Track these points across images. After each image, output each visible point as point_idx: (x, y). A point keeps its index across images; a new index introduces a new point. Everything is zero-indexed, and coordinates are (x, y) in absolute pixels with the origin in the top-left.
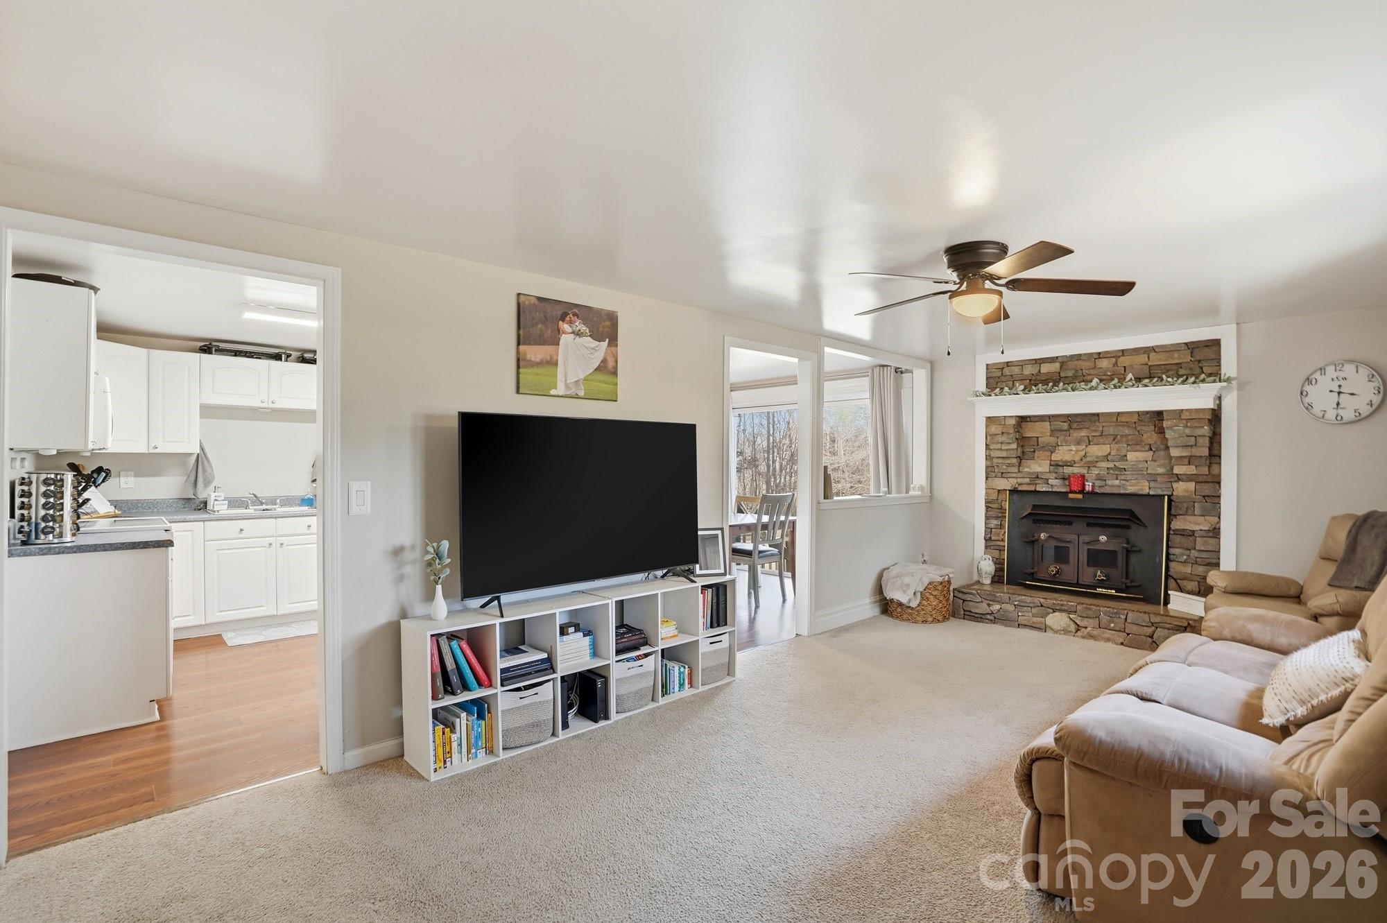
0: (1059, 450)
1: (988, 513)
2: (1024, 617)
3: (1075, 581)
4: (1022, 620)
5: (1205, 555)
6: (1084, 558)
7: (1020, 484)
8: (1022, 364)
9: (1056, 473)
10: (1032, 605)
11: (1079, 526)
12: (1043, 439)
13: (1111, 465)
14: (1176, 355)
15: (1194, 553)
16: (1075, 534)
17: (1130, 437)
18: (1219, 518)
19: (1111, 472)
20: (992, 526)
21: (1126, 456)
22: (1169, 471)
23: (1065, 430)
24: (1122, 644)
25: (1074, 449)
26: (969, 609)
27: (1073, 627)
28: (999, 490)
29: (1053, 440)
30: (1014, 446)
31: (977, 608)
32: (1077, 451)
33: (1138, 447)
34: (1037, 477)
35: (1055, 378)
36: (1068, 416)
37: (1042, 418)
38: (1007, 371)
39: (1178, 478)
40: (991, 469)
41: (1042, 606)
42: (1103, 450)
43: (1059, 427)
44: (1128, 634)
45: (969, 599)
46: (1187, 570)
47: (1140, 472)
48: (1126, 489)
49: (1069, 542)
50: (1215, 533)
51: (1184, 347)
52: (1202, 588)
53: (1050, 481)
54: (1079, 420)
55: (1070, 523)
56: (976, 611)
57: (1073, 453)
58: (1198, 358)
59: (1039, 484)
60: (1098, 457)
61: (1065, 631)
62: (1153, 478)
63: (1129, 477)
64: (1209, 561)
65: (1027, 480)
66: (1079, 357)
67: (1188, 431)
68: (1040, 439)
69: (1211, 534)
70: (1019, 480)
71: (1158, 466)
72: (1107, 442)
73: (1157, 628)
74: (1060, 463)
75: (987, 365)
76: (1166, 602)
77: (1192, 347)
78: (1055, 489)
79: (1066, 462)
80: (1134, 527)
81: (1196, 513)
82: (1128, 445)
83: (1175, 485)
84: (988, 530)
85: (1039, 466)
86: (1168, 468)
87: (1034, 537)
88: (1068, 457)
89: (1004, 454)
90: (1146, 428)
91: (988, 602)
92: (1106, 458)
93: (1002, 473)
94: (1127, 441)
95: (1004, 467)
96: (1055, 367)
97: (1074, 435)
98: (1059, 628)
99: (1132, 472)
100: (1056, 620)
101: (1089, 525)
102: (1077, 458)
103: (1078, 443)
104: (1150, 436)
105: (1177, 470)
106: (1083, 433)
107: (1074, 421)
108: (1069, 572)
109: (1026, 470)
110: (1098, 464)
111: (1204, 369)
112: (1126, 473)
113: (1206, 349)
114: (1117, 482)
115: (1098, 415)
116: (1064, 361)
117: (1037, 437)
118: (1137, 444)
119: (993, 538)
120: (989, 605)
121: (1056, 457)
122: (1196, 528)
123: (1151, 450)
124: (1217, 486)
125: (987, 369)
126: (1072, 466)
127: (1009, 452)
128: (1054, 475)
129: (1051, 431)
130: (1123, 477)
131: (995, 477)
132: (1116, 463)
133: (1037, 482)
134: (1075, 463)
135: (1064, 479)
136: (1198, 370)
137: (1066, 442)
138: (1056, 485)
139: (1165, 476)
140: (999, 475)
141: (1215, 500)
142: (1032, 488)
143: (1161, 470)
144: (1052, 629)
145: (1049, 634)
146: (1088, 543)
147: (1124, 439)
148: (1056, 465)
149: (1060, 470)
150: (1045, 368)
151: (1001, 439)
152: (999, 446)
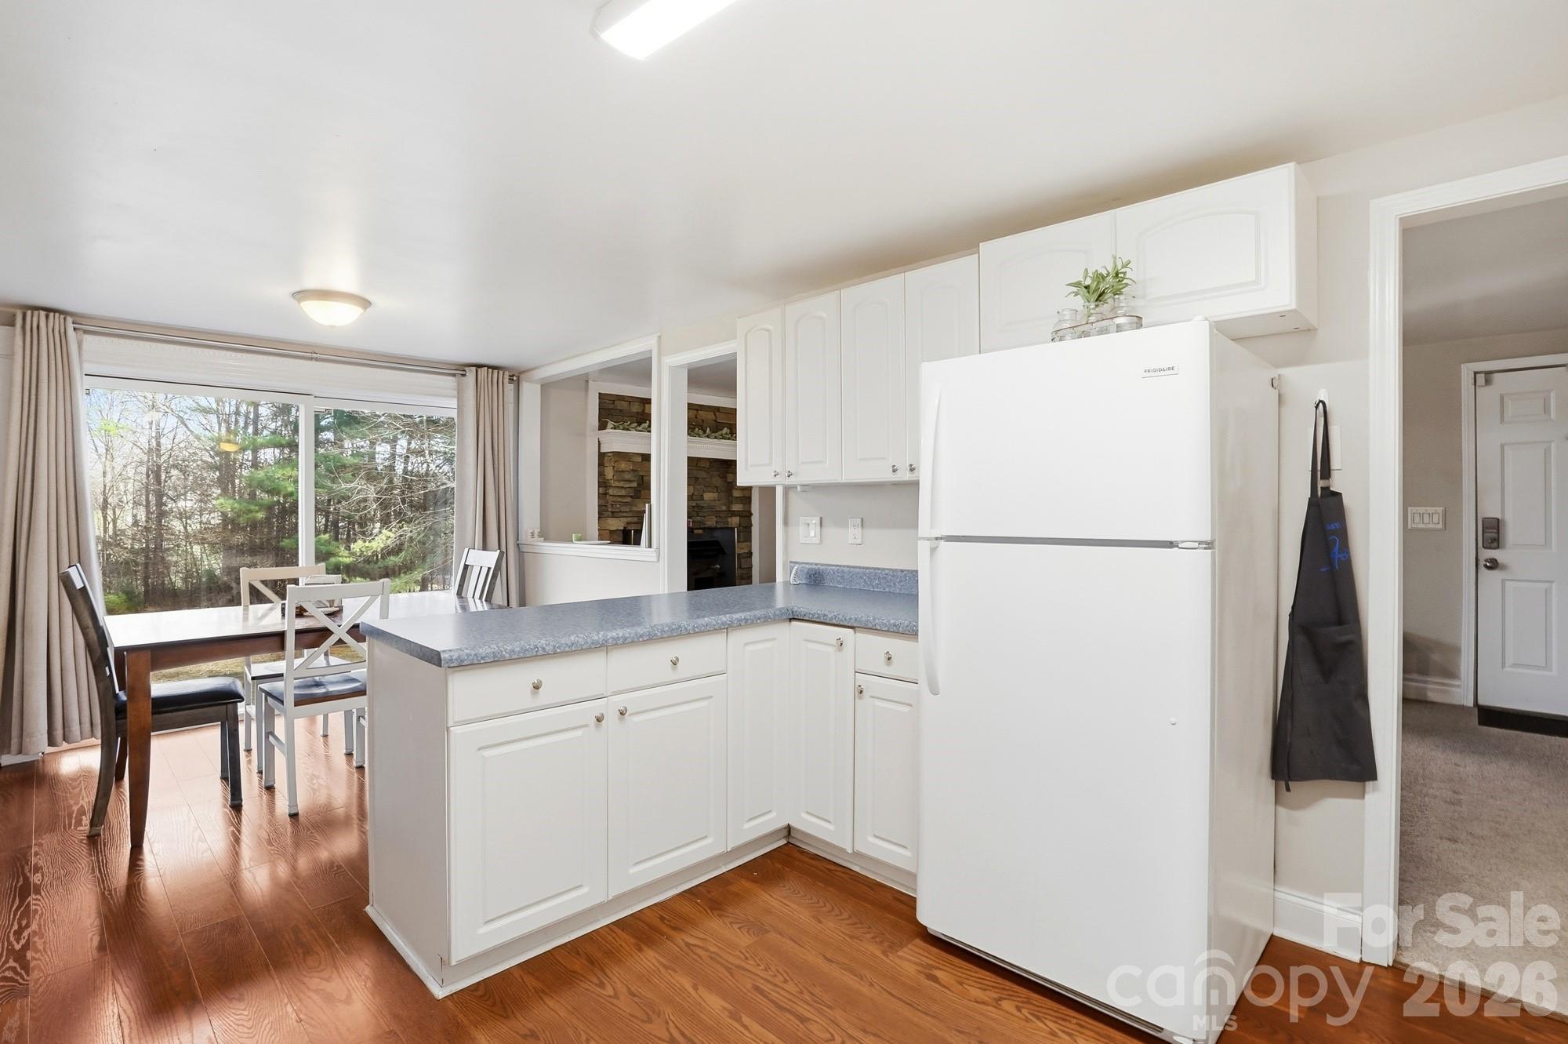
8: (629, 400)
18: (751, 542)
30: (635, 485)
33: (712, 488)
38: (618, 405)
40: (603, 508)
48: (705, 524)
69: (748, 556)
70: (629, 520)
71: (722, 504)
75: (600, 394)
83: (729, 520)
89: (623, 492)
90: (715, 473)
93: (613, 512)
95: (617, 506)
99: (707, 510)
104: (717, 481)
105: (732, 508)
112: (704, 510)
118: (711, 486)
122: (742, 551)
123: (718, 491)
124: (750, 517)
125: (597, 401)
127: (628, 490)
130: (700, 514)
131: (607, 516)
139: (724, 512)
140: (611, 514)
141: (750, 528)
143: (724, 508)
151: (627, 476)
152: (621, 484)
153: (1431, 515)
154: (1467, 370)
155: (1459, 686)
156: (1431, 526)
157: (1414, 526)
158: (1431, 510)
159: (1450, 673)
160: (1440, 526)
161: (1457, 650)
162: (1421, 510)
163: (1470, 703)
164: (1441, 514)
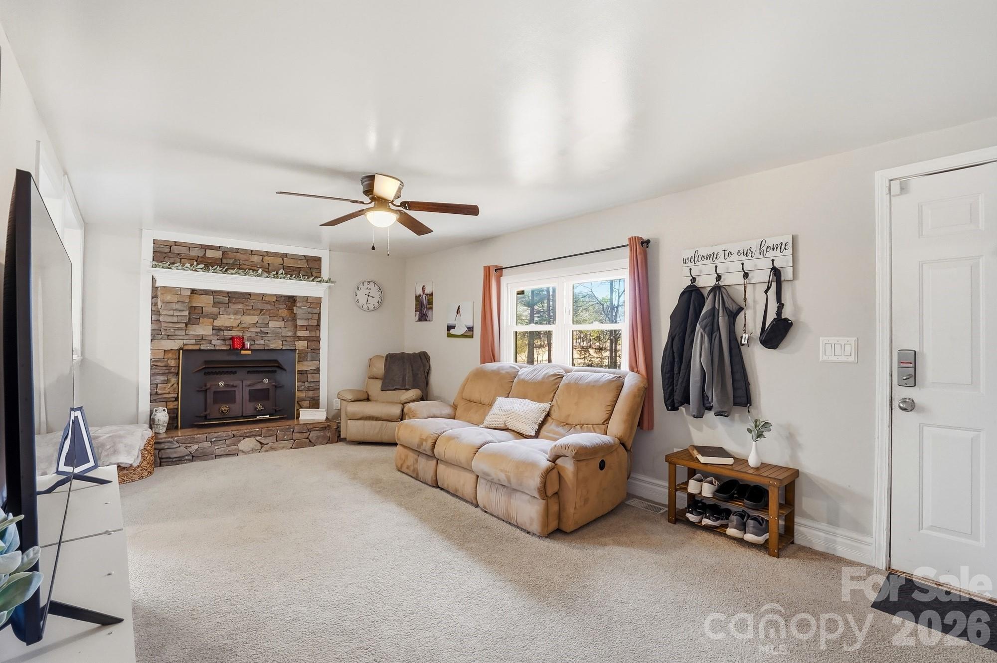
0: (220, 318)
1: (152, 370)
2: (220, 449)
3: (240, 415)
4: (218, 452)
5: (312, 384)
6: (246, 396)
7: (184, 345)
8: (189, 247)
9: (218, 336)
10: (226, 438)
11: (241, 373)
12: (207, 309)
13: (258, 330)
14: (299, 262)
15: (307, 384)
16: (240, 380)
17: (271, 311)
18: (319, 362)
19: (259, 335)
20: (158, 381)
21: (268, 324)
22: (294, 334)
23: (226, 304)
24: (291, 448)
25: (233, 318)
26: (167, 456)
27: (259, 445)
28: (165, 350)
29: (215, 310)
30: (186, 313)
31: (175, 452)
32: (235, 319)
33: (276, 318)
34: (202, 338)
35: (218, 263)
36: (228, 293)
37: (206, 292)
38: (175, 249)
39: (300, 338)
40: (157, 332)
41: (234, 437)
42: (252, 319)
43: (221, 300)
44: (294, 441)
45: (166, 447)
46: (303, 395)
47: (277, 334)
48: (269, 346)
49: (236, 387)
50: (317, 371)
51: (303, 258)
52: (311, 404)
53: (213, 342)
54: (237, 296)
55: (235, 373)
56: (175, 455)
57: (232, 320)
58: (310, 266)
59: (203, 344)
60: (250, 324)
61: (253, 451)
62: (284, 339)
63: (270, 338)
64: (315, 387)
65: (193, 341)
66: (237, 250)
67: (309, 310)
68: (203, 308)
69: (315, 372)
70: (185, 342)
71: (288, 331)
72: (255, 314)
73: (310, 432)
74: (223, 328)
75: (154, 240)
76: (298, 418)
77: (308, 259)
78: (217, 348)
79: (227, 327)
80: (279, 371)
81: (308, 360)
82: (270, 317)
83: (296, 343)
84: (154, 385)
85: (203, 329)
86: (293, 333)
87: (206, 386)
88: (228, 324)
89: (175, 319)
90: (281, 306)
91: (185, 445)
92: (255, 325)
93: (168, 336)
94: (270, 314)
95: (172, 330)
96: (218, 254)
97: (232, 307)
98: (249, 449)
99: (272, 335)
100: (247, 444)
101: (248, 372)
102: (235, 325)
103: (236, 313)
104: (284, 312)
105: (299, 333)
106: (240, 306)
107: (233, 297)
108: (236, 409)
109: (191, 333)
110: (251, 329)
111: (314, 274)
112: (268, 335)
113: (315, 261)
114: (262, 342)
115: (250, 294)
116: (226, 252)
117: (202, 307)
118: (274, 316)
119: (159, 392)
120: (186, 447)
121: (217, 323)
122: (309, 369)
123: (283, 320)
124: (318, 342)
125: (154, 243)
126: (232, 330)
127: (179, 318)
128: (216, 337)
129: (214, 303)
130: (266, 338)
131: (161, 339)
132: (261, 329)
133: (201, 343)
134: (233, 328)
135: (224, 340)
136: (310, 274)
137: (227, 312)
138: (218, 344)
139: (292, 337)
140: (166, 337)
141: (317, 351)
142: (197, 347)
143: (290, 334)
144: (243, 452)
145: (241, 457)
146: (249, 386)
147: (268, 313)
148: (217, 330)
149: (221, 333)
150: (210, 254)
151: (175, 306)
152: (171, 313)
153: (843, 347)
154: (881, 179)
155: (869, 544)
156: (843, 359)
157: (825, 358)
158: (843, 340)
159: (861, 527)
160: (852, 359)
161: (867, 501)
162: (833, 340)
163: (882, 565)
164: (853, 345)
